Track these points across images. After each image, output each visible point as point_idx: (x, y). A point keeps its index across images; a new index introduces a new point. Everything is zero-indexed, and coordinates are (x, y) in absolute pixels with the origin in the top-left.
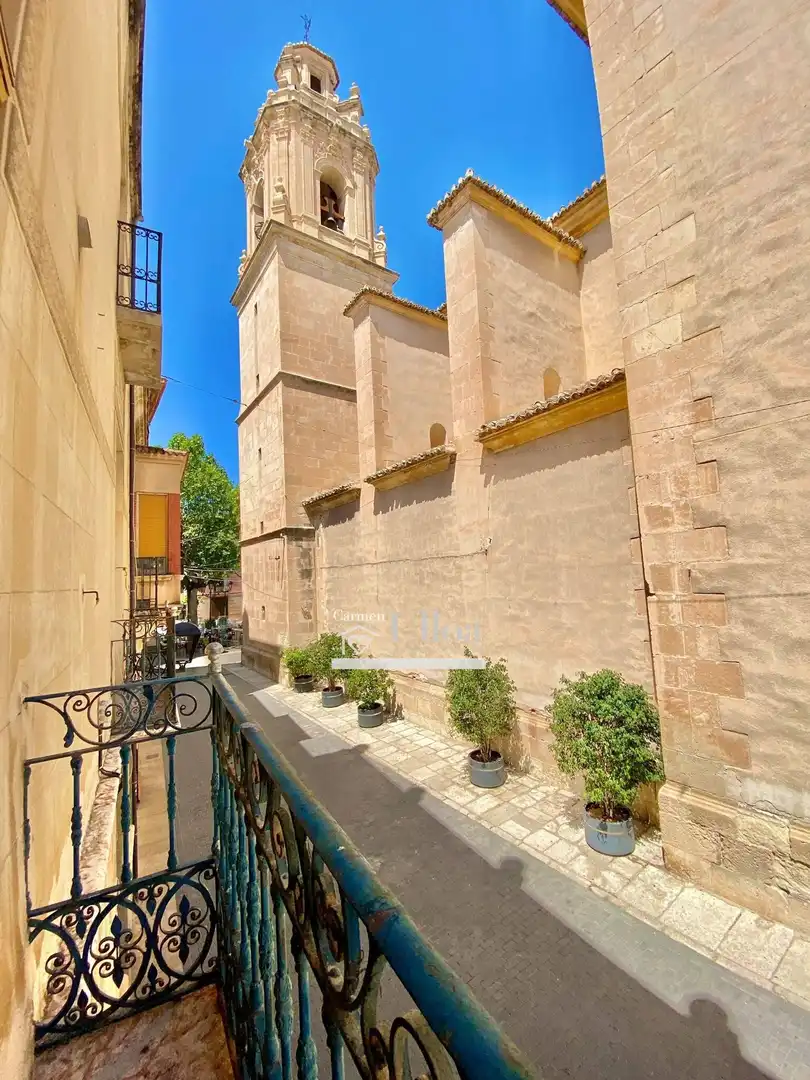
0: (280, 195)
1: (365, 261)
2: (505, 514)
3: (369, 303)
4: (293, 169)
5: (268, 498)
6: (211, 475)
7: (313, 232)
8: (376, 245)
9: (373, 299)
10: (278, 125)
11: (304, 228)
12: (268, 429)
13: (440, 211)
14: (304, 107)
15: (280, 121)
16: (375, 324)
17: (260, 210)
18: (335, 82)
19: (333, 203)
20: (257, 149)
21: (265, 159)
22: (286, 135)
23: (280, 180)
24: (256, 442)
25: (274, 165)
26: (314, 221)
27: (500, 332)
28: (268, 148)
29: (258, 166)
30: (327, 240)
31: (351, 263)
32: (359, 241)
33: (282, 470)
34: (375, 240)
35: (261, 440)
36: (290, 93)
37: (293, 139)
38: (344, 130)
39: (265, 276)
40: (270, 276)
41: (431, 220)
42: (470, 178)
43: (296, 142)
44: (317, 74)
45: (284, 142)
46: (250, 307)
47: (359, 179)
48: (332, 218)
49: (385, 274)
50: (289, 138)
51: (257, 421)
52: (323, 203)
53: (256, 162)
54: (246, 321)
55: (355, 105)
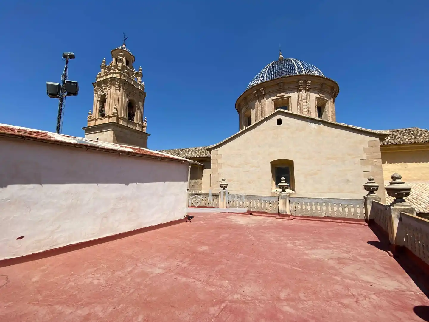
0: (115, 110)
4: (120, 100)
7: (125, 124)
8: (144, 124)
11: (122, 123)
14: (126, 81)
15: (117, 83)
17: (103, 106)
21: (109, 91)
26: (125, 119)
29: (104, 90)
30: (129, 126)
32: (139, 124)
34: (143, 122)
36: (121, 74)
37: (121, 90)
39: (105, 133)
40: (108, 135)
45: (118, 91)
47: (140, 103)
49: (146, 134)
50: (120, 90)
55: (140, 75)
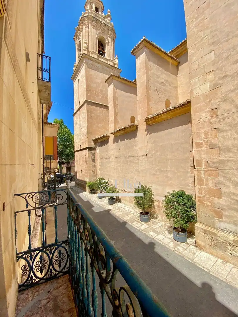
0: (86, 45)
1: (111, 66)
2: (152, 144)
3: (113, 79)
4: (90, 37)
5: (82, 138)
6: (66, 131)
7: (96, 57)
8: (115, 61)
9: (114, 77)
10: (85, 23)
11: (93, 55)
12: (83, 118)
13: (135, 50)
14: (93, 17)
15: (86, 22)
16: (114, 85)
17: (80, 50)
18: (103, 9)
19: (102, 47)
20: (79, 31)
21: (81, 33)
22: (88, 26)
23: (86, 40)
24: (79, 122)
25: (84, 35)
26: (96, 53)
27: (152, 88)
28: (82, 30)
29: (79, 36)
30: (100, 59)
31: (107, 67)
32: (110, 59)
33: (86, 130)
34: (115, 59)
35: (80, 121)
36: (89, 13)
38: (106, 24)
39: (81, 71)
40: (83, 70)
41: (132, 53)
42: (144, 39)
43: (91, 28)
44: (97, 7)
45: (87, 28)
46: (77, 80)
47: (110, 40)
48: (102, 52)
49: (118, 70)
50: (89, 27)
51: (79, 115)
52: (99, 48)
53: (79, 35)
54: (76, 84)
55: (109, 16)
